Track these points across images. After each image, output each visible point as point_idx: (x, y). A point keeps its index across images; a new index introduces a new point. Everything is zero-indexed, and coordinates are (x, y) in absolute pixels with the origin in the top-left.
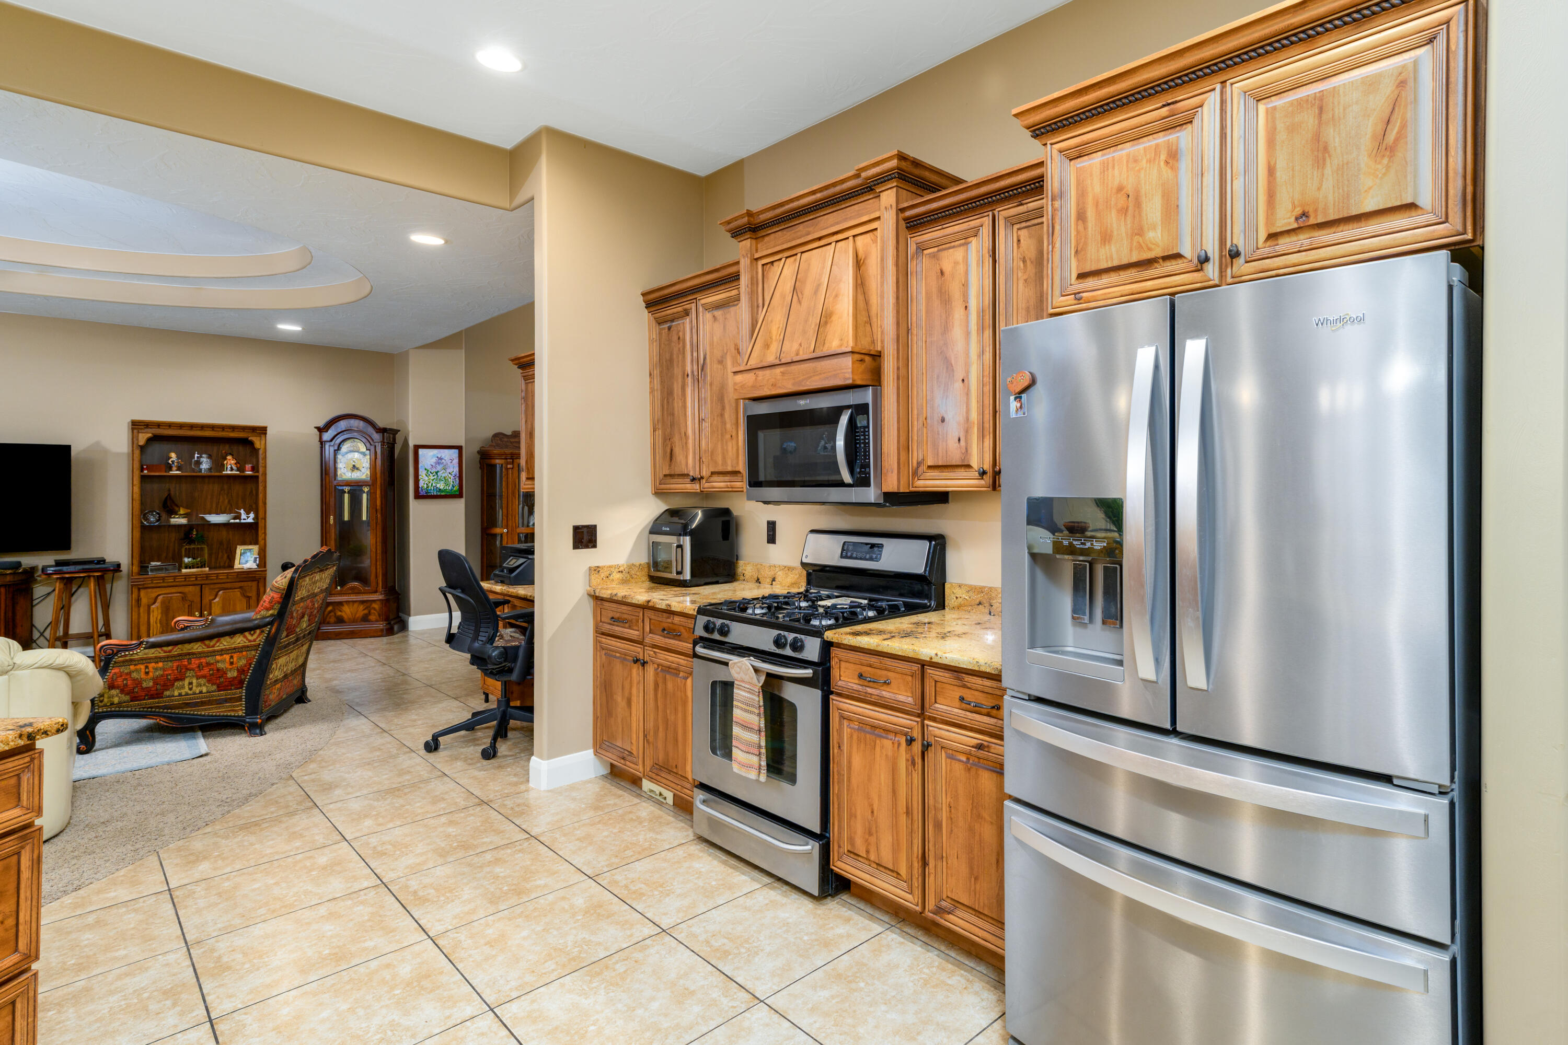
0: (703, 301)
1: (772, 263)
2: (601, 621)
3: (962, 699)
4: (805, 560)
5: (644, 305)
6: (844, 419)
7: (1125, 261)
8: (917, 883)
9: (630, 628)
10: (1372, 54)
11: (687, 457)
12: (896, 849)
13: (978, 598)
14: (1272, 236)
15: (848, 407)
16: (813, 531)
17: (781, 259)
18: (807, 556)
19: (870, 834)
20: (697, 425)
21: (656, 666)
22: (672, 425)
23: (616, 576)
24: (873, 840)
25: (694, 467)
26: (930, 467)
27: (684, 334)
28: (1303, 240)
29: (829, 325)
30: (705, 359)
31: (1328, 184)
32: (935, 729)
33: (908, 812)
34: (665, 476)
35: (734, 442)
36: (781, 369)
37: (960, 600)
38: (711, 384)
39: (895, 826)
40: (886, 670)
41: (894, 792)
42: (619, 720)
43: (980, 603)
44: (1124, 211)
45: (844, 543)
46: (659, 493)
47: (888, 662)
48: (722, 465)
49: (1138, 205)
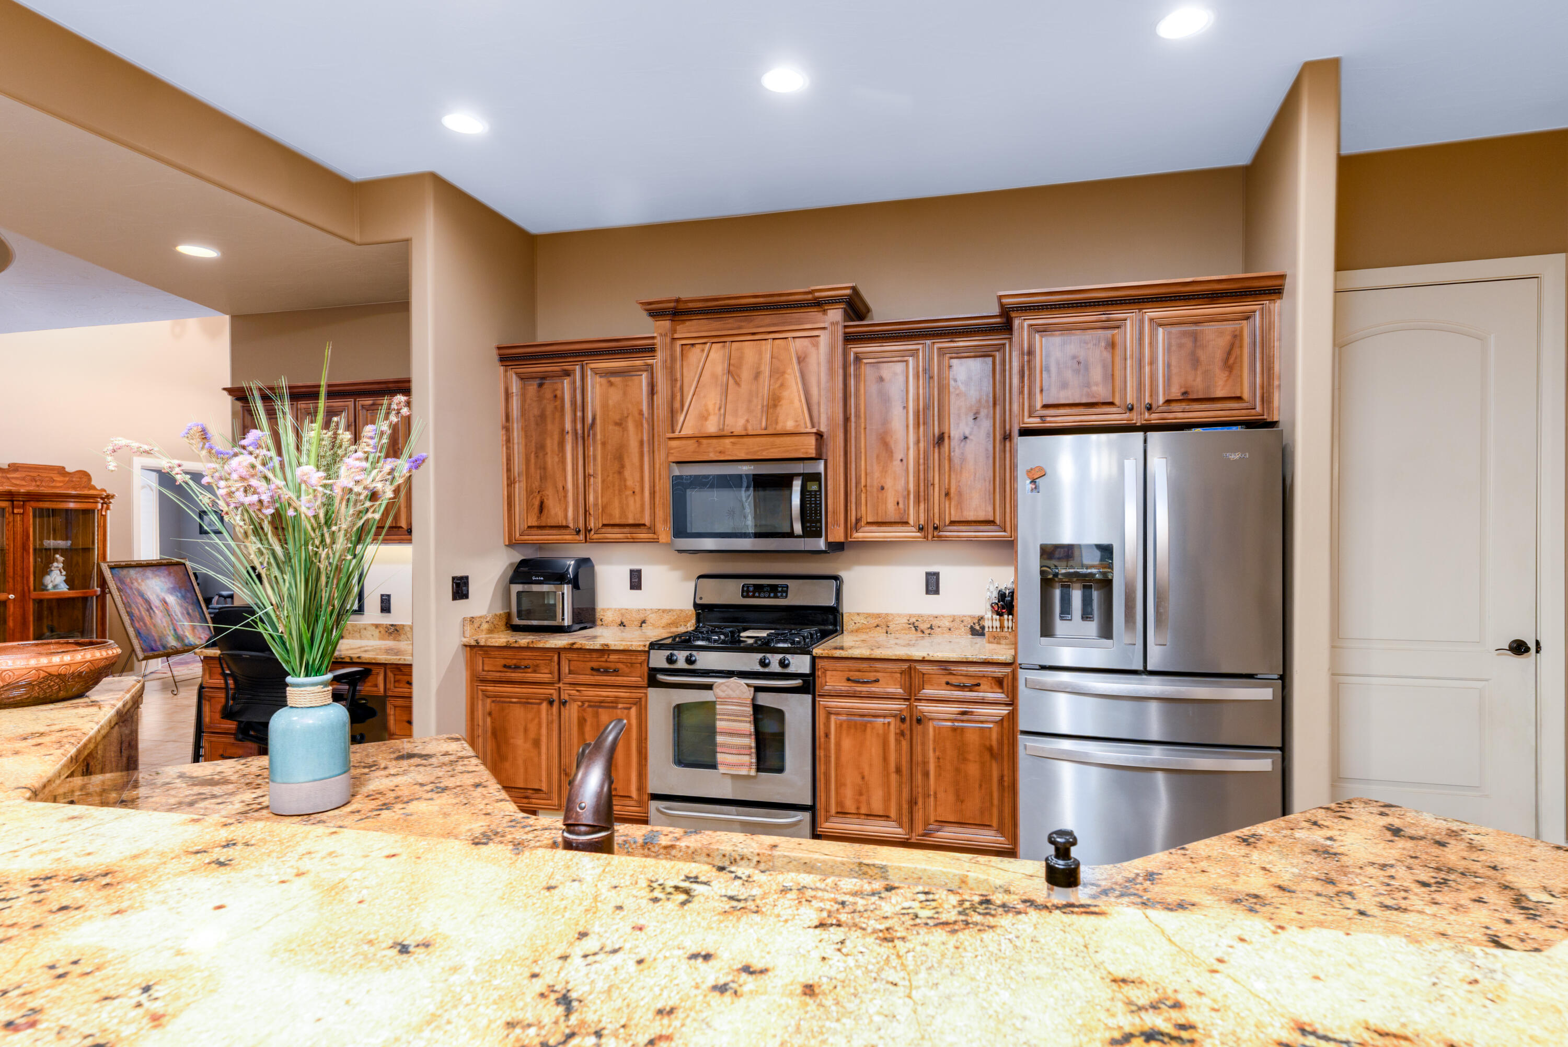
0: (593, 366)
1: (693, 345)
2: (483, 670)
3: (947, 683)
4: (698, 601)
5: (497, 358)
6: (797, 485)
7: (1077, 401)
8: (905, 819)
9: (535, 672)
10: (1220, 317)
11: (566, 510)
12: (887, 799)
13: (875, 622)
14: (1168, 402)
15: (798, 475)
16: (700, 577)
17: (705, 343)
18: (701, 598)
19: (861, 794)
20: (581, 481)
21: (580, 703)
22: (543, 478)
23: (485, 626)
24: (864, 798)
25: (576, 519)
26: (869, 523)
27: (563, 393)
28: (1184, 406)
29: (779, 408)
30: (594, 419)
31: (1199, 379)
32: (925, 707)
33: (898, 771)
34: (529, 527)
35: (638, 498)
36: (732, 440)
37: (858, 625)
38: (604, 444)
39: (887, 785)
40: (876, 671)
41: (885, 759)
42: (520, 762)
43: (878, 626)
44: (1077, 372)
45: (743, 586)
46: (512, 544)
47: (879, 665)
48: (620, 518)
49: (1087, 369)
